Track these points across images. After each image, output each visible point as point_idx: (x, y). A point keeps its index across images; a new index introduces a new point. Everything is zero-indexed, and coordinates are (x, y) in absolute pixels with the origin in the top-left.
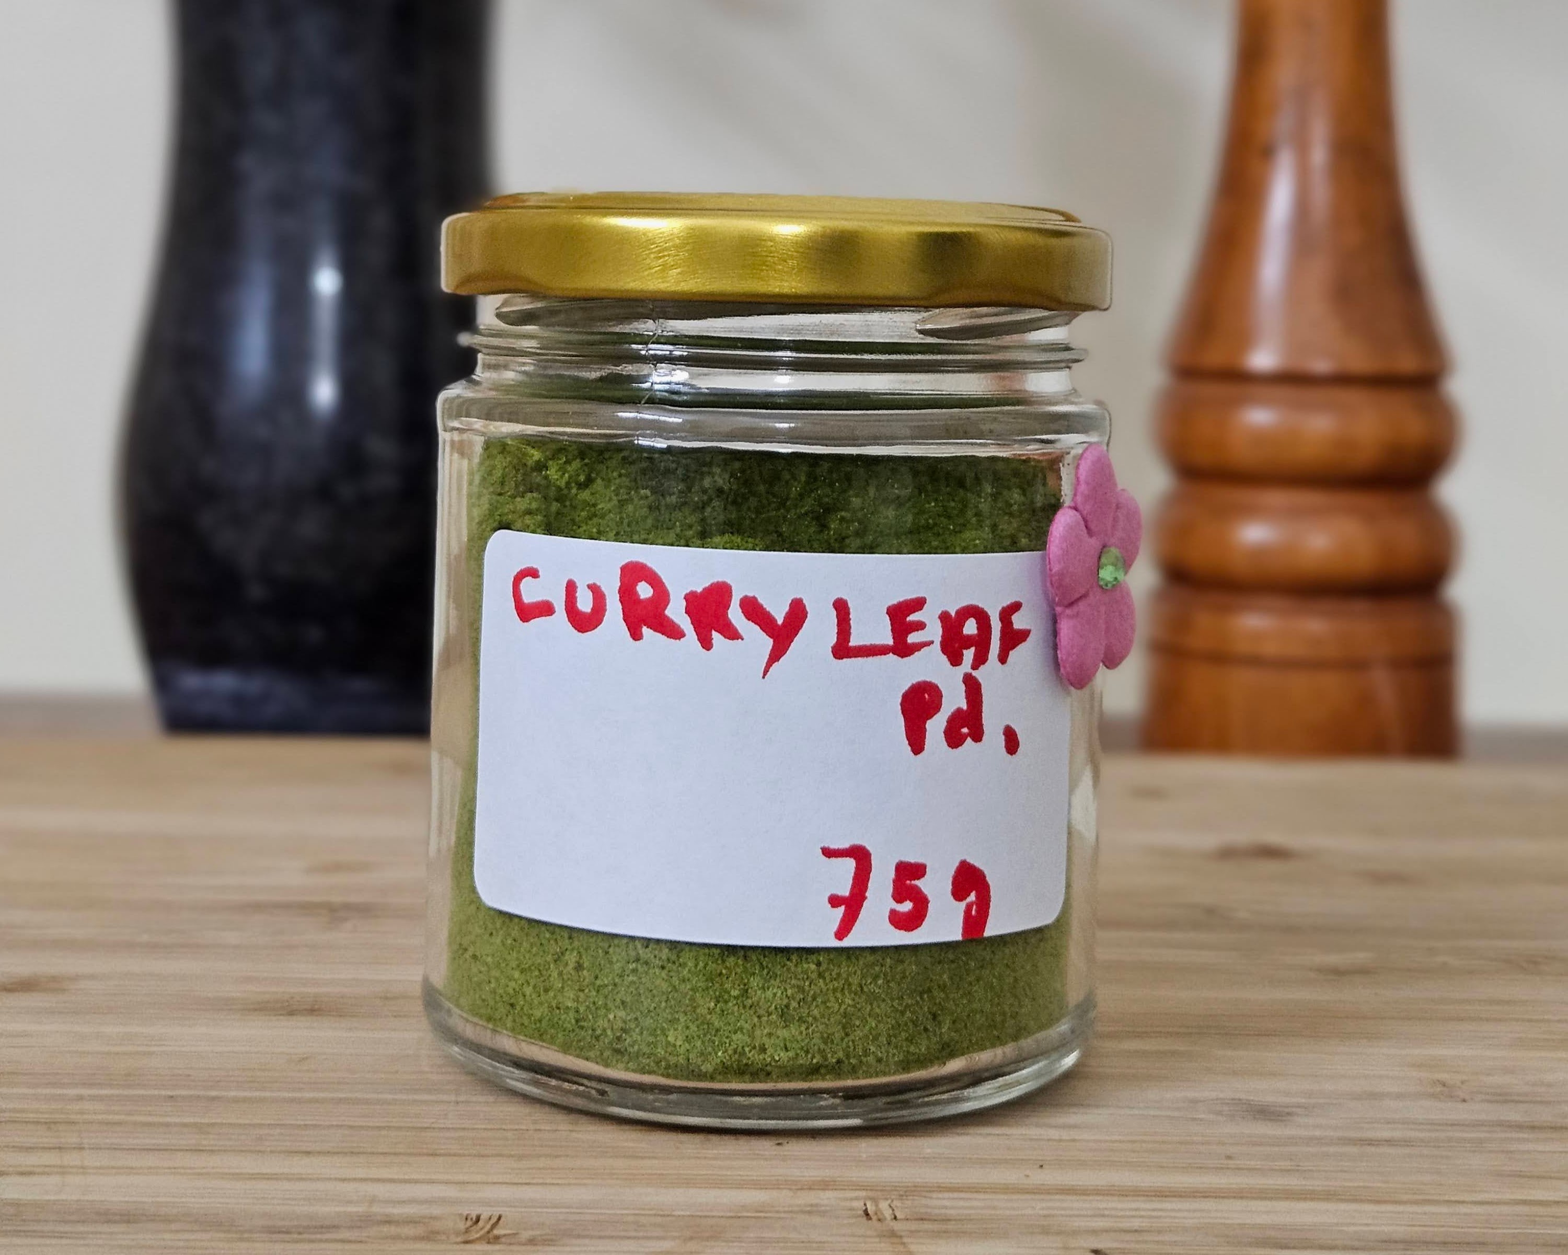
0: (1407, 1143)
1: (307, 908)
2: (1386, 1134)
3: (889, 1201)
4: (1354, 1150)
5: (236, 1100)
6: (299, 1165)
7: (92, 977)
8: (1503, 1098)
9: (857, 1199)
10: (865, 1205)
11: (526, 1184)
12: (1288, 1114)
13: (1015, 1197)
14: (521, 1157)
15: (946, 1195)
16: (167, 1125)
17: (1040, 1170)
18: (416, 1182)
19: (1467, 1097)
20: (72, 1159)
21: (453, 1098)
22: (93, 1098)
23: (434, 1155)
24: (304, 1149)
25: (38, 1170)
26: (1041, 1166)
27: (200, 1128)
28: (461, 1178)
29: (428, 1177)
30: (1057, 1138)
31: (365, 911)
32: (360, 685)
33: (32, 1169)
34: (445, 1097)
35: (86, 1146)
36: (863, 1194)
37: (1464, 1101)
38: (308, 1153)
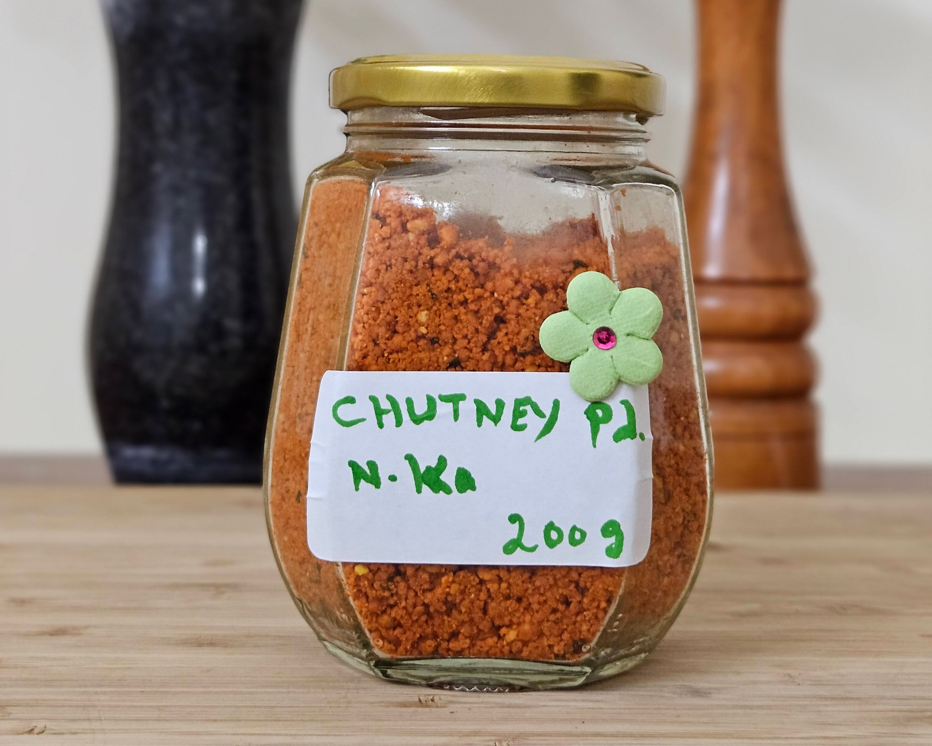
0: (769, 707)
1: (204, 586)
2: (759, 703)
3: (507, 742)
4: (740, 711)
5: (176, 693)
6: (212, 727)
7: (95, 627)
8: (818, 683)
9: (491, 740)
10: (495, 743)
11: (327, 735)
12: (709, 693)
13: (570, 738)
14: (323, 721)
15: (536, 738)
16: (142, 707)
17: (583, 724)
18: (270, 735)
19: (800, 683)
20: (96, 725)
21: (285, 690)
22: (104, 693)
23: (279, 721)
24: (214, 719)
25: (79, 731)
26: (583, 722)
27: (159, 708)
28: (293, 732)
29: (276, 732)
30: (592, 707)
31: (234, 587)
32: (222, 453)
33: (77, 731)
34: (282, 690)
35: (103, 719)
36: (494, 738)
37: (799, 684)
38: (215, 721)
